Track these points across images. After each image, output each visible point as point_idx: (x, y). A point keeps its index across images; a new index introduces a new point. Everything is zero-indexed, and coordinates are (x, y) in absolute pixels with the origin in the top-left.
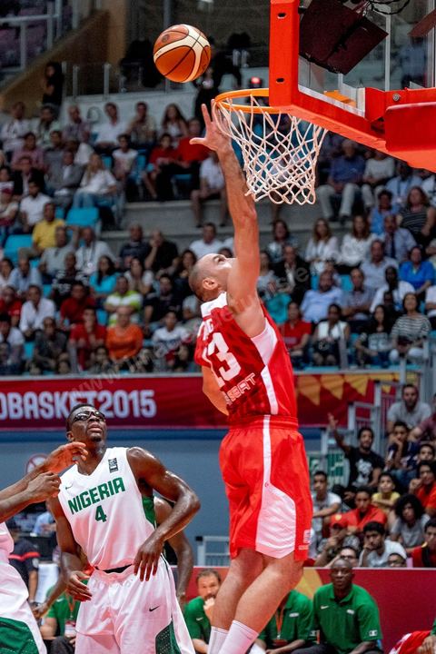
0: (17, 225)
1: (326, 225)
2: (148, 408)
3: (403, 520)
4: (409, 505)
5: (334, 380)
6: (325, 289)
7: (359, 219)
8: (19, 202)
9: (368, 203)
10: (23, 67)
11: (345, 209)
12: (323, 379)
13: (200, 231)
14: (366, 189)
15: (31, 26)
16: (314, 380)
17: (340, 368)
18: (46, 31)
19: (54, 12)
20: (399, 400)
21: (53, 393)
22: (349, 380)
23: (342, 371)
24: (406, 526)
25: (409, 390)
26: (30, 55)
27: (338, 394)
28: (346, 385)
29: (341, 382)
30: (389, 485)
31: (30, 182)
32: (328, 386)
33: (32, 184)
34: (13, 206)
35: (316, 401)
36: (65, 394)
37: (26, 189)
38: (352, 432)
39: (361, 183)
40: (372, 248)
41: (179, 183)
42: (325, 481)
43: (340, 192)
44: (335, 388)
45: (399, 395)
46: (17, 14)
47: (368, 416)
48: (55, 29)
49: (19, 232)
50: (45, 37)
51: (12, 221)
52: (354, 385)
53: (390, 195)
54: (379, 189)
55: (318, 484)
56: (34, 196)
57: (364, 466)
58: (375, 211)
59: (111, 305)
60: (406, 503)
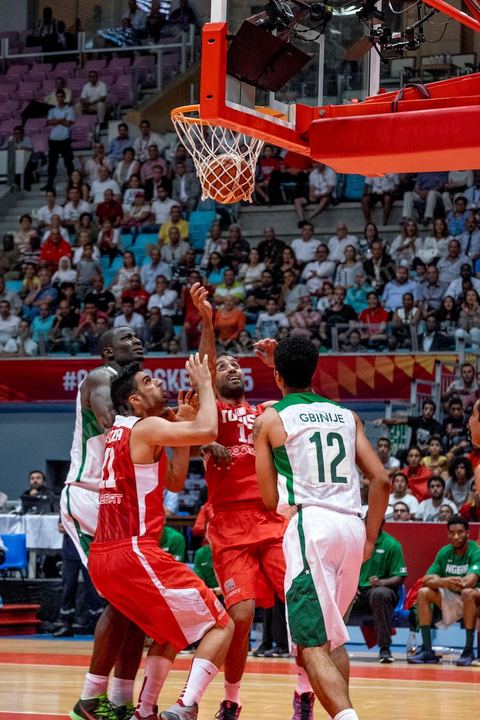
0: (146, 224)
1: (415, 225)
2: (247, 382)
3: (455, 478)
4: (462, 465)
5: (407, 360)
6: (403, 282)
7: (439, 222)
8: (151, 205)
9: (447, 208)
10: (159, 89)
11: (429, 213)
12: (396, 359)
13: (299, 231)
14: (445, 196)
15: (167, 53)
16: (389, 361)
17: (411, 350)
18: (181, 57)
19: (188, 40)
20: (458, 378)
21: (165, 370)
22: (418, 361)
23: (412, 353)
24: (456, 485)
25: (467, 369)
26: (166, 78)
27: (409, 372)
28: (416, 365)
29: (412, 362)
30: (438, 448)
31: (158, 187)
32: (400, 366)
33: (161, 189)
34: (145, 209)
35: (391, 378)
36: (176, 371)
37: (156, 193)
38: (414, 406)
39: (442, 191)
40: (450, 246)
41: (287, 189)
42: (389, 446)
43: (424, 198)
44: (407, 367)
45: (458, 374)
46: (156, 42)
47: (430, 392)
48: (189, 55)
49: (147, 231)
50: (180, 62)
51: (142, 220)
52: (423, 365)
53: (465, 201)
54: (457, 195)
55: (383, 448)
56: (163, 199)
57: (423, 433)
58: (450, 215)
59: (219, 296)
60: (459, 463)
